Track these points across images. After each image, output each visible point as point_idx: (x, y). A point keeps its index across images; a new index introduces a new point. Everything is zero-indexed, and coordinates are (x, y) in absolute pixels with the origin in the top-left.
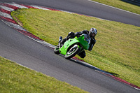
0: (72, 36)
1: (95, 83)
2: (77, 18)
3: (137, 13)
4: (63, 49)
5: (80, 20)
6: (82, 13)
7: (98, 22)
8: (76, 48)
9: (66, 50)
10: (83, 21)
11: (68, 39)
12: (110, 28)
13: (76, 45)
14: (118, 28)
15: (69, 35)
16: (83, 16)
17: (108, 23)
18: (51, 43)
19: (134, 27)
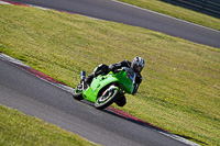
0: (104, 70)
1: (82, 118)
2: (53, 17)
3: (148, 8)
4: (91, 92)
5: (58, 20)
6: (61, 10)
7: (87, 23)
8: (113, 91)
9: (96, 94)
10: (64, 22)
11: (96, 75)
12: (106, 32)
13: (113, 87)
14: (119, 31)
15: (99, 69)
16: (64, 14)
17: (104, 24)
18: (14, 56)
19: (144, 30)
